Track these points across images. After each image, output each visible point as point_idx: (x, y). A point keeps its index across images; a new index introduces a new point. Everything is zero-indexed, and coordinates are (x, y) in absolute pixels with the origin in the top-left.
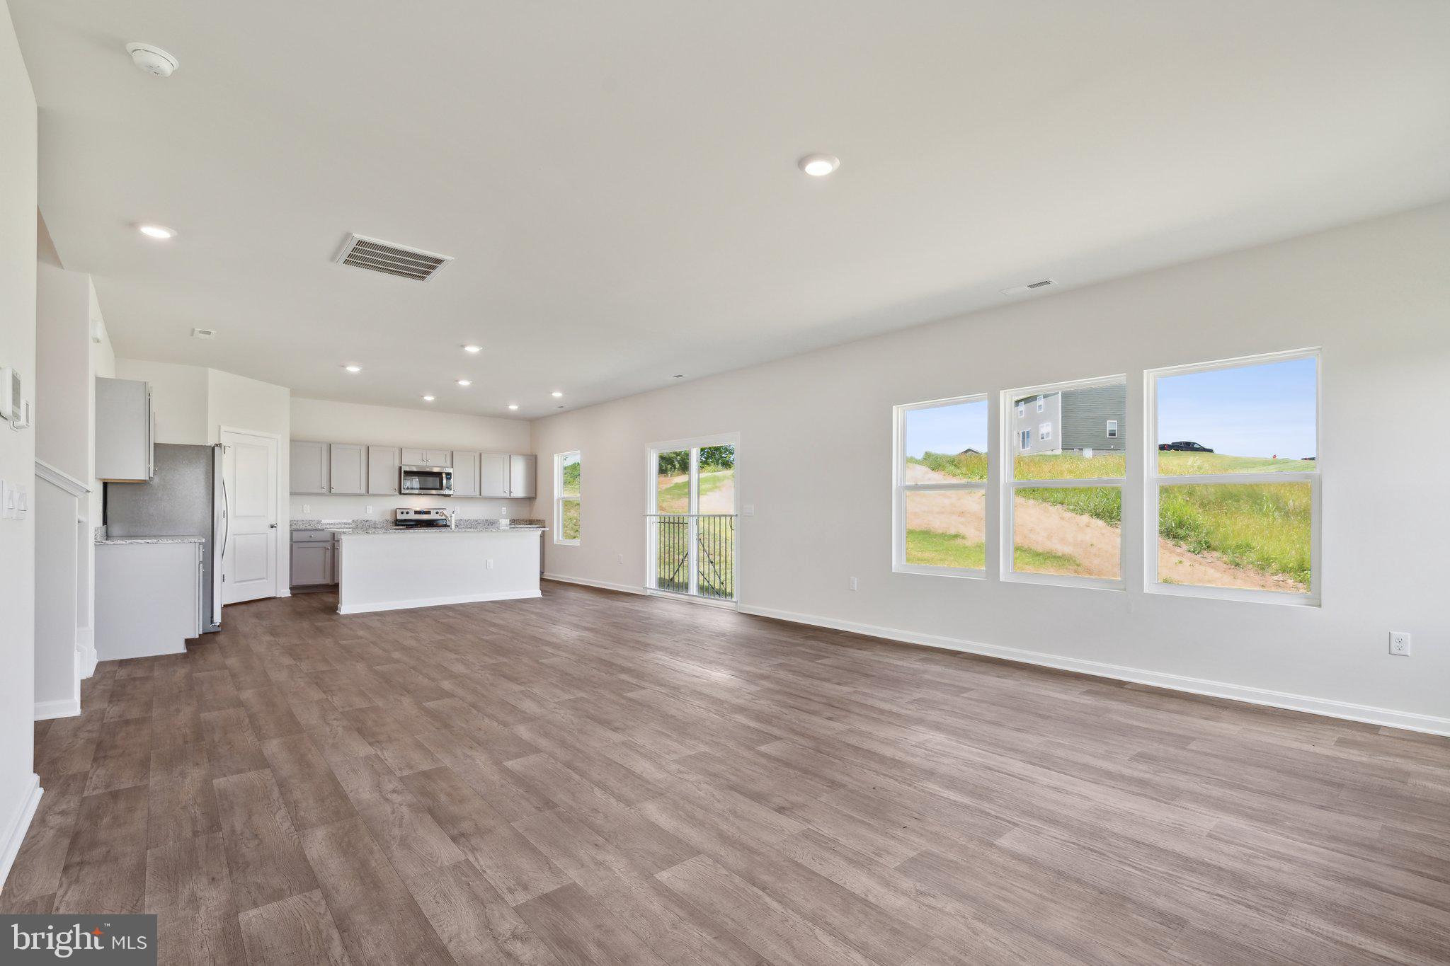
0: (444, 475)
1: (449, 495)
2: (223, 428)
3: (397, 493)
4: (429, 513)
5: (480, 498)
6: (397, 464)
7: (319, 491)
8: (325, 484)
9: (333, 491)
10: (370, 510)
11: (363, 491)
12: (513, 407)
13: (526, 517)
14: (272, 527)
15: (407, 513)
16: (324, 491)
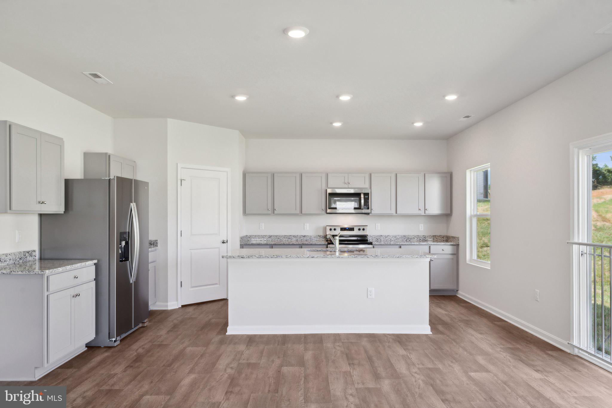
0: (362, 196)
1: (368, 214)
2: (180, 166)
3: (324, 212)
4: (352, 229)
5: (397, 215)
6: (324, 187)
7: (266, 212)
8: (270, 207)
9: (275, 212)
10: (308, 226)
11: (298, 212)
12: (418, 124)
13: (444, 233)
14: (223, 243)
15: (335, 229)
16: (270, 212)
